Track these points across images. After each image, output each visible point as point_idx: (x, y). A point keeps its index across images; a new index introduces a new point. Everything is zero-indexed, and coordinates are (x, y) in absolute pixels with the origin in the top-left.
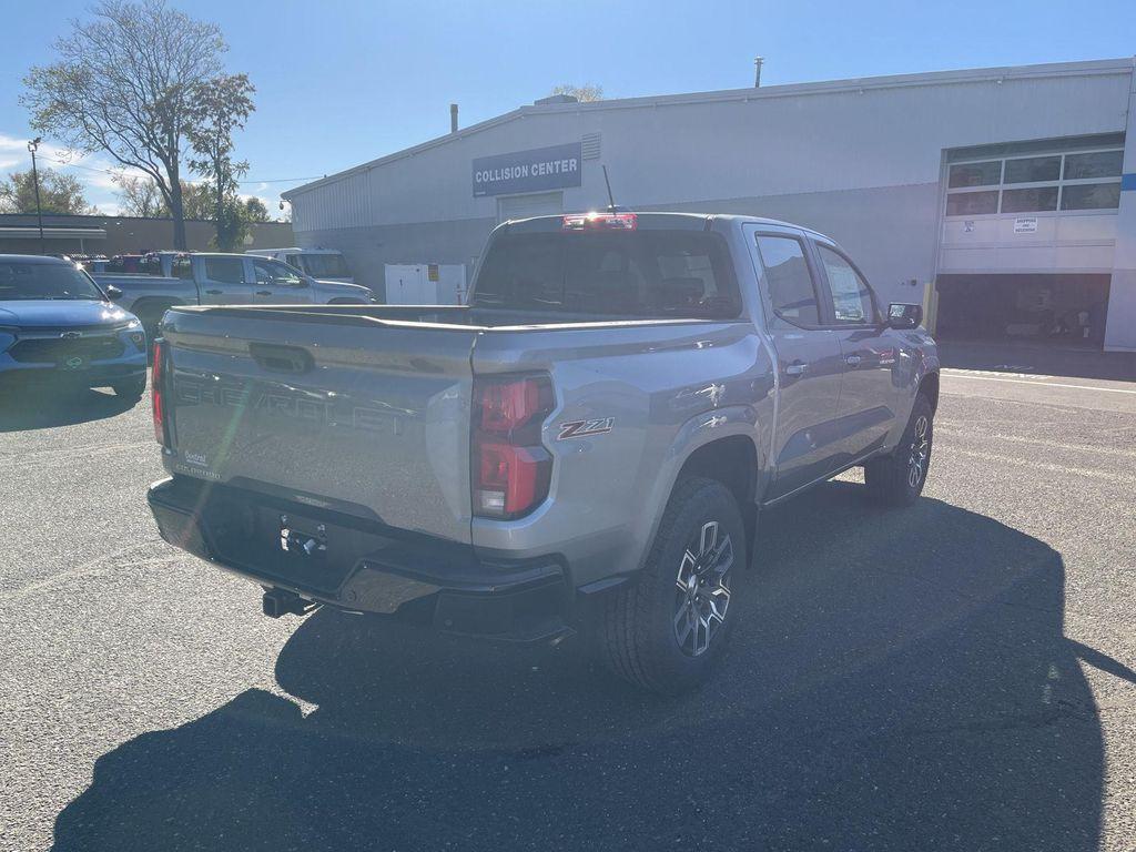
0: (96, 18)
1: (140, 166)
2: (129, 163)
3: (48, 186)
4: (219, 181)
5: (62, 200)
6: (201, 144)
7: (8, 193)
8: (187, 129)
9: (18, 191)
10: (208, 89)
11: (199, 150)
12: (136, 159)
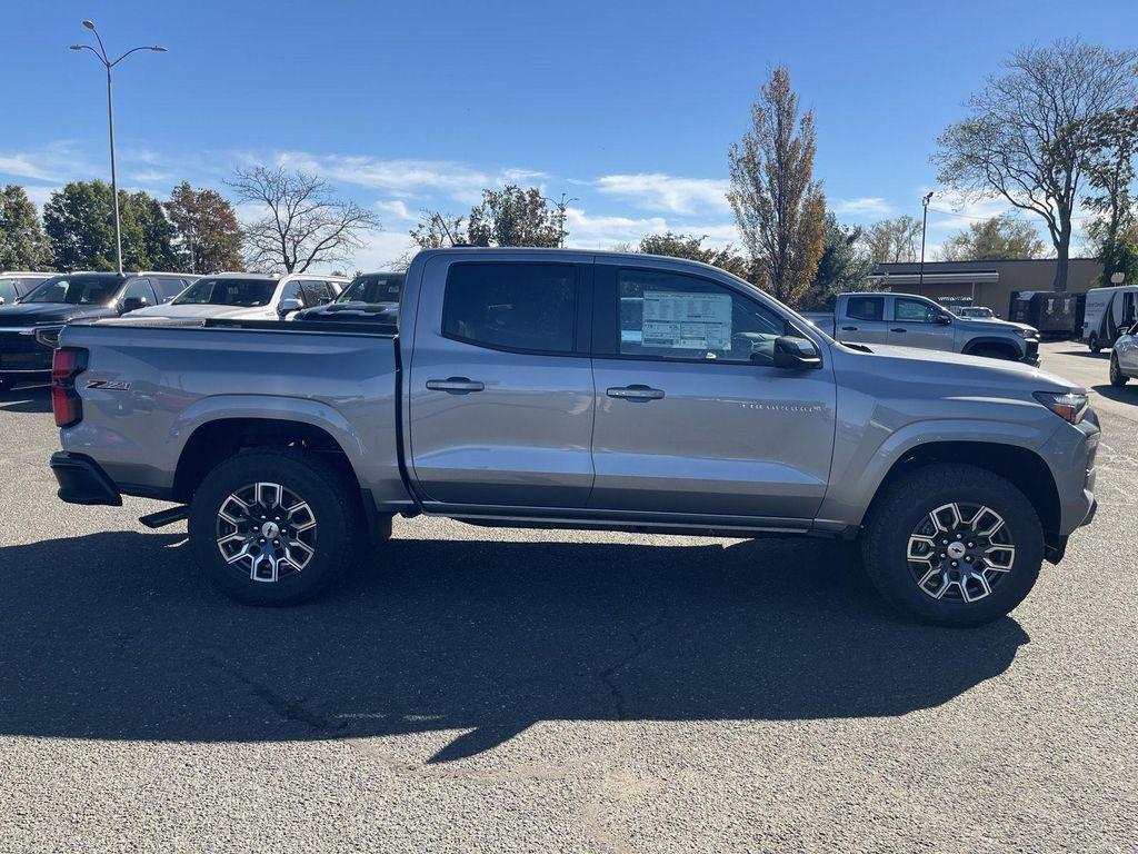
0: (1009, 71)
1: (1034, 209)
2: (1024, 207)
3: (1003, 233)
4: (1114, 217)
5: (1017, 245)
6: (1101, 178)
7: (967, 241)
8: (1084, 165)
9: (975, 240)
10: (1112, 119)
11: (1097, 185)
12: (1031, 202)
